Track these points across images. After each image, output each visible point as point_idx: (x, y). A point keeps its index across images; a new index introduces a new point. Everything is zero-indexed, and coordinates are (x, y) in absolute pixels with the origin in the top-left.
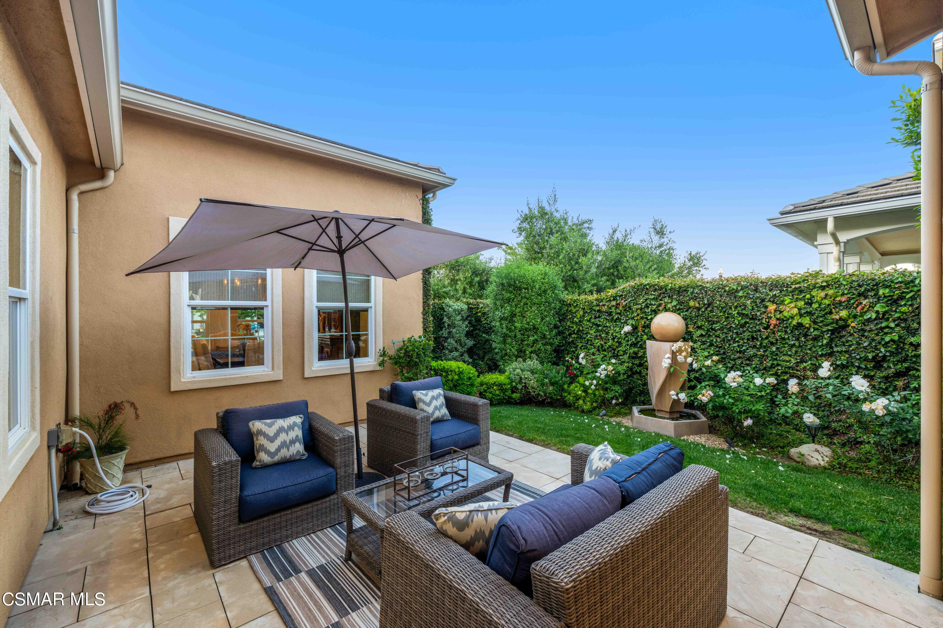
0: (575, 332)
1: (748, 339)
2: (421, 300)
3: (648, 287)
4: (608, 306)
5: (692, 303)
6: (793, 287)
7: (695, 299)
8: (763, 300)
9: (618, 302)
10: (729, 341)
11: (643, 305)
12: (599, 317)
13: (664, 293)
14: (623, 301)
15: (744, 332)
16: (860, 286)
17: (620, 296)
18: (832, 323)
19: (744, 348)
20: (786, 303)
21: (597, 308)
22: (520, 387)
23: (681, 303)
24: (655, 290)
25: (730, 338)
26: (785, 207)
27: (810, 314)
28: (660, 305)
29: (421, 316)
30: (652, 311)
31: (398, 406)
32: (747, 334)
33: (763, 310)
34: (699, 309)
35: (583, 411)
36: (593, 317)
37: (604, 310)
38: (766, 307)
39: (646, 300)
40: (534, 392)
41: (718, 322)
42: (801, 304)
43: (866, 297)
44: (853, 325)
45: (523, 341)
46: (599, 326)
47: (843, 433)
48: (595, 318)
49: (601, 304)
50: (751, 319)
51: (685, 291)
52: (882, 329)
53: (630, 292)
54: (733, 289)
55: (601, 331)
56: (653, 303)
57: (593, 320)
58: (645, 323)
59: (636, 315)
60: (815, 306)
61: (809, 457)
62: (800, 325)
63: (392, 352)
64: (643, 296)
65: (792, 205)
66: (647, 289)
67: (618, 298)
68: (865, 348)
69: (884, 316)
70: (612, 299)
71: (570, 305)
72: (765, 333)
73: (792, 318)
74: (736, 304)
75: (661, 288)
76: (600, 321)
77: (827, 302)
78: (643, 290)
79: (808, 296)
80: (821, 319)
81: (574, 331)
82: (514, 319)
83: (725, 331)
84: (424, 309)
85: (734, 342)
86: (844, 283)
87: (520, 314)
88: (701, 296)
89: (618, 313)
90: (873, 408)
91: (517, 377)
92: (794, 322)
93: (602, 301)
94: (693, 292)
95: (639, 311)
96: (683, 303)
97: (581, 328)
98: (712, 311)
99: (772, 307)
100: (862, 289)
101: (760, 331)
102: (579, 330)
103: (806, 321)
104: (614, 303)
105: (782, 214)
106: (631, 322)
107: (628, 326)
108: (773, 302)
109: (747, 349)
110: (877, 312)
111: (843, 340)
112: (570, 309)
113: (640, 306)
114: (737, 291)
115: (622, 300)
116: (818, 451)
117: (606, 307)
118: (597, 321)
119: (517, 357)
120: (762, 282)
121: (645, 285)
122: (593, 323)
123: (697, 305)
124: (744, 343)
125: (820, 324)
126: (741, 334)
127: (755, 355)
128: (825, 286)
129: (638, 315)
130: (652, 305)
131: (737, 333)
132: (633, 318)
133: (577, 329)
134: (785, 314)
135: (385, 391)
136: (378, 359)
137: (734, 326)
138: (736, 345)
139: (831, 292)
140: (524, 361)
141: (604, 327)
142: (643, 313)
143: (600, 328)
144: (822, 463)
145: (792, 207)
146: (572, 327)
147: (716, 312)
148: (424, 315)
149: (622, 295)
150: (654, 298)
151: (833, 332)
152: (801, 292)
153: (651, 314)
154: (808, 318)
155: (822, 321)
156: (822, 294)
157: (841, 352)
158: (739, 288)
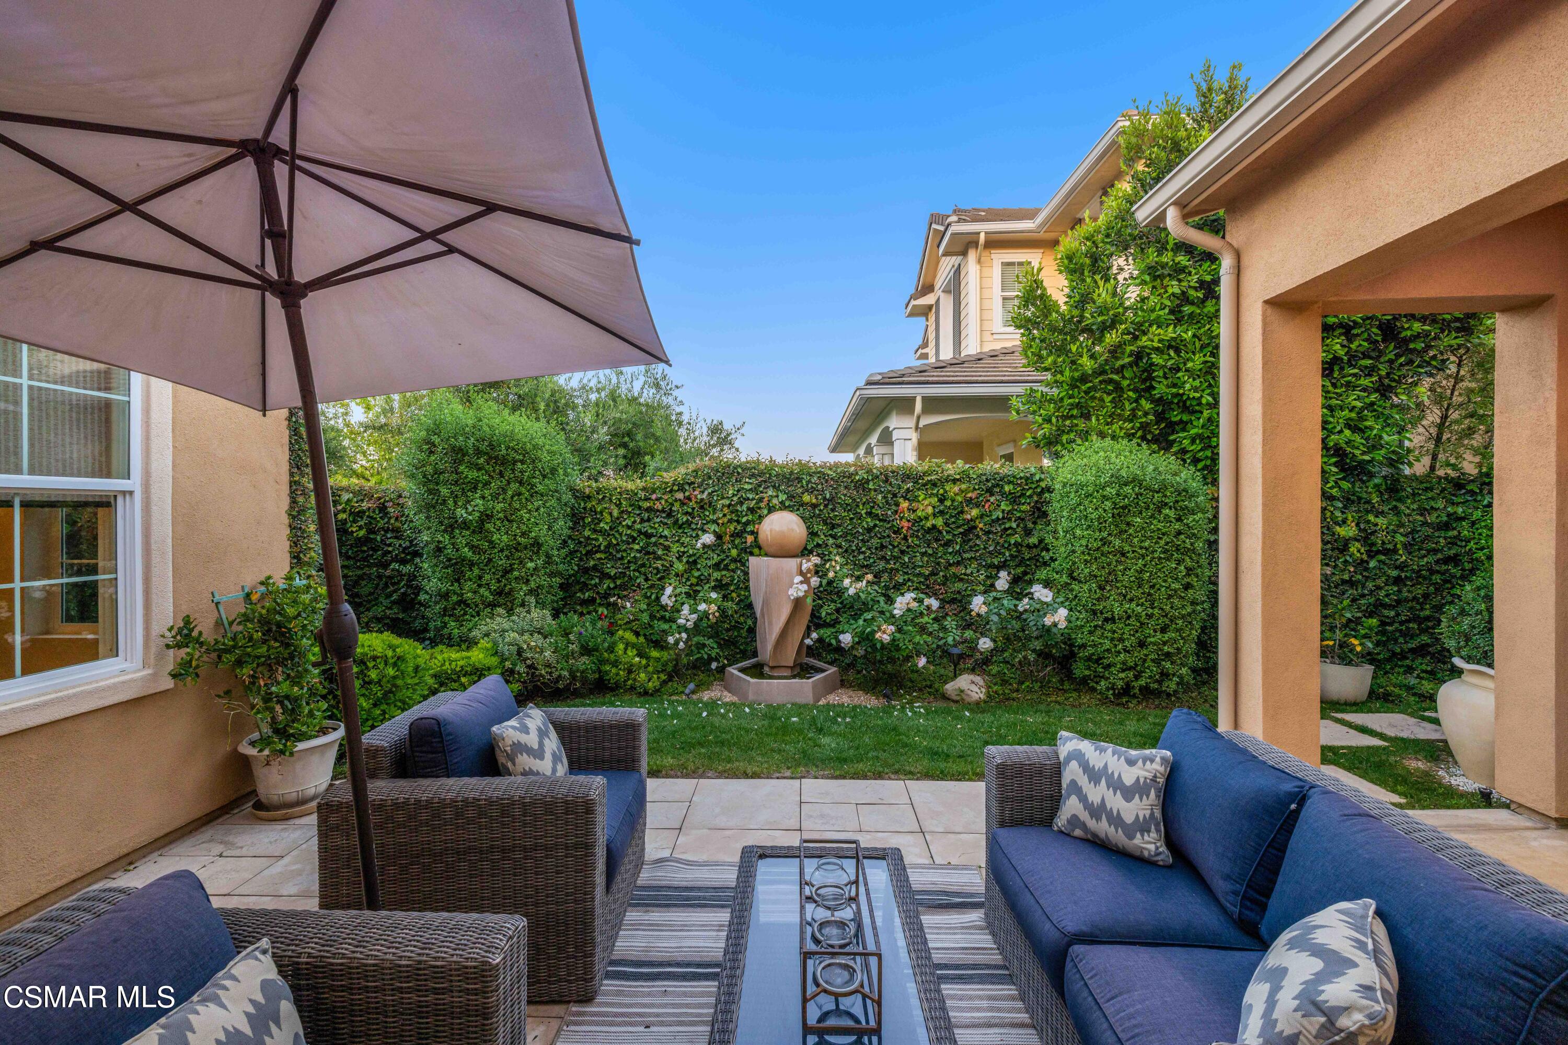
0: (602, 548)
1: (876, 549)
2: (285, 478)
3: (740, 470)
4: (666, 501)
5: (806, 498)
6: (926, 479)
7: (811, 491)
8: (895, 495)
9: (687, 494)
10: (853, 551)
11: (735, 499)
12: (649, 520)
13: (765, 482)
14: (696, 493)
15: (871, 538)
16: (987, 480)
17: (690, 484)
18: (964, 525)
19: (872, 561)
20: (920, 499)
21: (646, 505)
22: (521, 668)
23: (791, 497)
24: (753, 476)
25: (854, 548)
26: (871, 375)
27: (942, 513)
28: (761, 500)
29: (286, 520)
30: (749, 509)
31: (451, 781)
32: (875, 542)
33: (894, 508)
34: (814, 506)
35: (646, 693)
36: (638, 520)
37: (660, 508)
38: (897, 505)
39: (738, 491)
40: (550, 673)
41: (839, 526)
42: (934, 500)
43: (992, 495)
44: (981, 525)
45: (506, 572)
46: (651, 536)
47: (968, 656)
48: (642, 521)
49: (654, 497)
50: (880, 520)
51: (797, 478)
52: (1006, 529)
53: (710, 478)
54: (863, 478)
55: (655, 544)
56: (751, 496)
57: (638, 526)
58: (736, 529)
59: (721, 516)
60: (948, 503)
61: (969, 692)
62: (934, 527)
63: (205, 627)
64: (733, 485)
65: (880, 374)
66: (738, 473)
67: (687, 487)
68: (990, 553)
69: (1007, 517)
70: (676, 488)
71: (589, 497)
72: (897, 540)
73: (927, 518)
74: (864, 500)
75: (762, 474)
76: (652, 527)
77: (959, 499)
78: (732, 474)
79: (941, 491)
80: (953, 520)
81: (599, 546)
82: (487, 526)
83: (849, 538)
84: (294, 502)
85: (860, 553)
86: (975, 477)
87: (502, 515)
88: (820, 487)
89: (687, 513)
90: (1057, 620)
91: (514, 649)
92: (929, 524)
93: (654, 492)
94: (809, 482)
95: (726, 510)
96: (794, 497)
97: (614, 542)
98: (833, 510)
99: (904, 505)
100: (990, 484)
101: (889, 536)
102: (610, 545)
103: (939, 522)
104: (680, 496)
105: (869, 383)
106: (713, 527)
107: (707, 535)
108: (905, 499)
109: (875, 562)
110: (1003, 511)
111: (971, 543)
112: (589, 505)
113: (727, 502)
114: (868, 482)
115: (694, 490)
116: (973, 682)
117: (663, 502)
118: (646, 527)
119: (493, 605)
120: (893, 472)
121: (735, 468)
122: (640, 532)
123: (814, 501)
124: (872, 553)
125: (953, 526)
126: (868, 541)
127: (885, 570)
128: (958, 480)
129: (725, 515)
130: (748, 499)
131: (862, 540)
132: (715, 522)
133: (605, 543)
134: (919, 513)
135: (383, 749)
136: (160, 657)
137: (861, 530)
138: (861, 557)
139: (964, 486)
140: (510, 611)
141: (661, 536)
142: (732, 512)
143: (653, 540)
144: (982, 696)
145: (880, 377)
146: (596, 540)
147: (840, 512)
148: (294, 517)
149: (693, 483)
150: (751, 489)
151: (963, 534)
152: (935, 485)
153: (746, 515)
154: (940, 519)
155: (954, 523)
156: (956, 489)
157: (969, 559)
158: (870, 478)
